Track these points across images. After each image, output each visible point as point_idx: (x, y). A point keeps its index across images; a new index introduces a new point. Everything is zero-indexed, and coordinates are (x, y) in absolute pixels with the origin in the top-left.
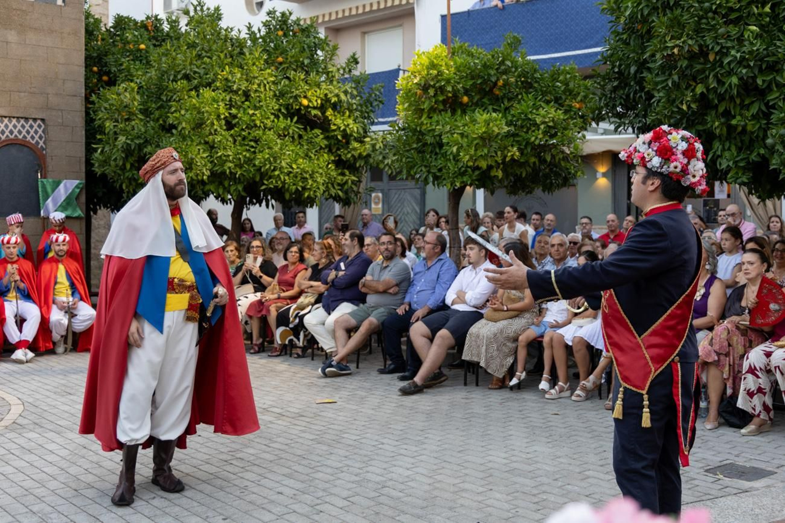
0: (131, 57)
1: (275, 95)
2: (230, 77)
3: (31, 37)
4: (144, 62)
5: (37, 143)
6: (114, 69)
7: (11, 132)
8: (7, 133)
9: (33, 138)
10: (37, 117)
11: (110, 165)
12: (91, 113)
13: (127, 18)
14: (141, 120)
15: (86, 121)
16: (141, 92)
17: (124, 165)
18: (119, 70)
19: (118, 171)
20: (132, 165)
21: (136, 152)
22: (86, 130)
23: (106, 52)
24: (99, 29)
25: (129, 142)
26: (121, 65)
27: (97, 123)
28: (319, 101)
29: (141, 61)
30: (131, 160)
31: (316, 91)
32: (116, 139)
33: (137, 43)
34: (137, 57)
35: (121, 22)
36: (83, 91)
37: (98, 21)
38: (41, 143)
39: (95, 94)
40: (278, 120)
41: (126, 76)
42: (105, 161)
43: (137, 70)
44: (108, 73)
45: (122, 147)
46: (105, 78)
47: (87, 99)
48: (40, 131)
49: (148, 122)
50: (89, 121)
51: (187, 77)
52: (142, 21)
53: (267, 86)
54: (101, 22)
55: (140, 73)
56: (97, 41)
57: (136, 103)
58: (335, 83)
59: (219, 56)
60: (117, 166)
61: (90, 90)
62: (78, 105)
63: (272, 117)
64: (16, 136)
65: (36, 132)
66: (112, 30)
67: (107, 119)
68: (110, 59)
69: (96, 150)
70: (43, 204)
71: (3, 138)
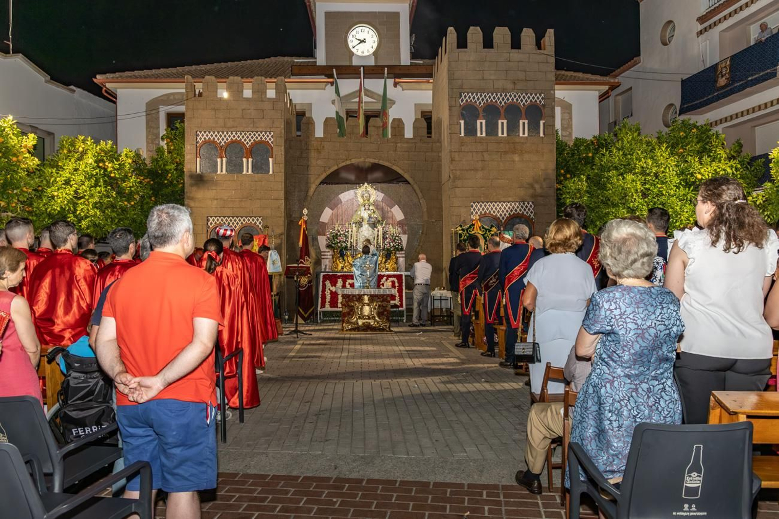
1: (677, 174)
2: (645, 165)
3: (526, 157)
5: (530, 215)
6: (573, 169)
7: (516, 210)
8: (514, 211)
10: (529, 201)
12: (559, 196)
13: (582, 139)
15: (556, 201)
16: (588, 180)
18: (576, 170)
22: (557, 206)
23: (568, 161)
24: (565, 148)
26: (577, 167)
27: (562, 201)
28: (710, 175)
31: (707, 168)
33: (587, 153)
35: (579, 142)
36: (555, 184)
37: (564, 144)
38: (532, 215)
39: (561, 185)
40: (679, 189)
41: (579, 173)
44: (570, 172)
46: (568, 176)
48: (531, 209)
50: (558, 200)
51: (616, 168)
52: (590, 140)
53: (671, 169)
54: (567, 144)
57: (585, 188)
58: (722, 161)
59: (638, 154)
61: (559, 183)
62: (553, 192)
63: (675, 188)
64: (518, 212)
65: (529, 209)
66: (573, 147)
67: (568, 198)
71: (512, 214)
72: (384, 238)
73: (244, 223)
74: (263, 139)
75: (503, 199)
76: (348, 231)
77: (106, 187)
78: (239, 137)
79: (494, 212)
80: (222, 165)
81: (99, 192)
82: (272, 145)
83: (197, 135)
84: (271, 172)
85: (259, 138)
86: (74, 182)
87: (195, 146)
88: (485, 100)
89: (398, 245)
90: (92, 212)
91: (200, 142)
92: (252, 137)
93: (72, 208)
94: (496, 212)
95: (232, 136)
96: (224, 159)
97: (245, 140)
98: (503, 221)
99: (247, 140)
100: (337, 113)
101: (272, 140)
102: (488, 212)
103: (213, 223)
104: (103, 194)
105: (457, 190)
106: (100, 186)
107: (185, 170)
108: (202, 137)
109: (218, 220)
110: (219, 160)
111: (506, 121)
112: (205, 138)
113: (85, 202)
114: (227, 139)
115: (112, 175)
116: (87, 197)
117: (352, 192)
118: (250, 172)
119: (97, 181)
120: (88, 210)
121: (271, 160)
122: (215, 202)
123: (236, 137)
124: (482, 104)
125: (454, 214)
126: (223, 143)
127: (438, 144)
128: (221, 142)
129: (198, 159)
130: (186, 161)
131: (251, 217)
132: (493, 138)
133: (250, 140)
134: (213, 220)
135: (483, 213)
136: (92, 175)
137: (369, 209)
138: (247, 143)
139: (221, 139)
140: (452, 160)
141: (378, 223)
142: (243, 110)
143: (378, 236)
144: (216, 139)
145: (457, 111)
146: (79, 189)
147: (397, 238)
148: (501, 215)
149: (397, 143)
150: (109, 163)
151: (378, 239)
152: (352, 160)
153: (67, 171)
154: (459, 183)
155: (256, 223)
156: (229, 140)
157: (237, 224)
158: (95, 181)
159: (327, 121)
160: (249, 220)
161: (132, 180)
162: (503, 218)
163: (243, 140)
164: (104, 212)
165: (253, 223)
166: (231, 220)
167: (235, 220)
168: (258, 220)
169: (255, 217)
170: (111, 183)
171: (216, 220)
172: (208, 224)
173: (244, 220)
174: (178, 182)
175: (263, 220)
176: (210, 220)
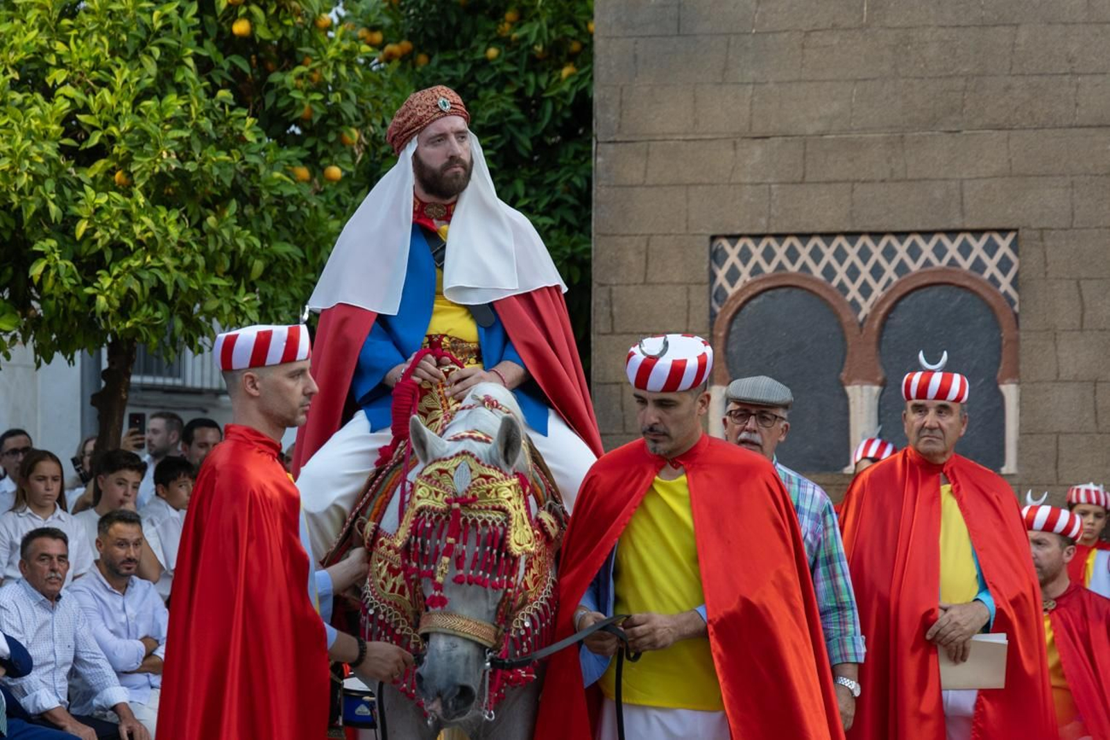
73: (914, 267)
77: (211, 94)
81: (178, 123)
86: (59, 75)
90: (145, 225)
93: (54, 209)
103: (745, 275)
104: (197, 128)
106: (181, 89)
109: (769, 255)
113: (111, 172)
115: (241, 27)
116: (119, 149)
119: (171, 60)
120: (127, 214)
122: (757, 152)
131: (952, 233)
134: (745, 256)
136: (148, 29)
146: (86, 109)
153: (32, 16)
155: (979, 266)
157: (877, 272)
158: (159, 63)
160: (940, 251)
161: (332, 52)
164: (199, 226)
165: (966, 265)
166: (840, 255)
167: (865, 254)
168: (991, 249)
169: (977, 233)
170: (235, 70)
171: (757, 252)
172: (713, 277)
173: (914, 252)
174: (557, 53)
175: (1023, 247)
176: (726, 256)
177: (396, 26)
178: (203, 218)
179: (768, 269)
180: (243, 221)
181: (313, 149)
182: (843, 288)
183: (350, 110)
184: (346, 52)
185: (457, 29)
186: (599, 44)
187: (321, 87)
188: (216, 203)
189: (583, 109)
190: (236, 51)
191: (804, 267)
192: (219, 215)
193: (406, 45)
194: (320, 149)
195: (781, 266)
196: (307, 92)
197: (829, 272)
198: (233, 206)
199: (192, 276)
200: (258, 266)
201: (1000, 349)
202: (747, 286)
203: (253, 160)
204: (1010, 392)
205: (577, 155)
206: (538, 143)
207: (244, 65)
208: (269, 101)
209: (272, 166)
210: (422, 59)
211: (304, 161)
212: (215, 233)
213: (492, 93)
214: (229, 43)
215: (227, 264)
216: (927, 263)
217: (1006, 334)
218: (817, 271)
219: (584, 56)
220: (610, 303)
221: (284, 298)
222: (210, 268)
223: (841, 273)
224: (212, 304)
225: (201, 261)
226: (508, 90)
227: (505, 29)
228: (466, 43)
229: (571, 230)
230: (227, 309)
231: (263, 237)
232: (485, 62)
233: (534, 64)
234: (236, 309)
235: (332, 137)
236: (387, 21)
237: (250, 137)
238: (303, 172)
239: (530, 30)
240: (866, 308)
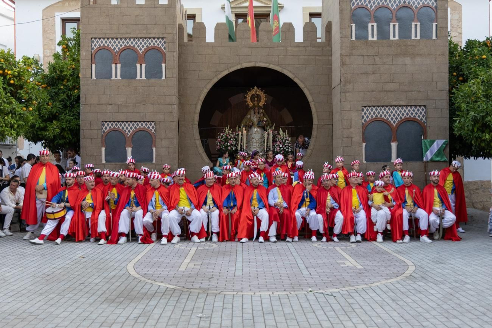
0: (477, 64)
3: (418, 60)
4: (485, 66)
5: (422, 119)
6: (466, 72)
7: (407, 114)
8: (405, 115)
9: (419, 116)
10: (421, 104)
11: (464, 130)
12: (453, 99)
13: (474, 41)
14: (484, 101)
15: (449, 105)
16: (483, 84)
17: (473, 129)
18: (469, 73)
19: (470, 133)
20: (478, 129)
21: (481, 121)
22: (449, 110)
23: (461, 63)
24: (457, 50)
25: (476, 115)
26: (471, 69)
27: (456, 105)
29: (483, 66)
30: (477, 126)
32: (468, 114)
33: (481, 55)
34: (480, 63)
35: (471, 44)
36: (448, 87)
37: (456, 46)
38: (424, 119)
39: (455, 88)
41: (474, 76)
42: (461, 127)
43: (481, 71)
44: (462, 75)
45: (472, 118)
46: (461, 78)
47: (450, 92)
48: (423, 113)
49: (488, 102)
50: (451, 104)
52: (484, 41)
54: (458, 46)
55: (483, 73)
56: (456, 57)
57: (480, 91)
60: (468, 130)
61: (452, 86)
62: (445, 96)
64: (410, 116)
65: (421, 113)
66: (465, 49)
67: (462, 103)
68: (464, 67)
69: (455, 121)
70: (425, 154)
71: (403, 118)
72: (274, 141)
74: (156, 45)
75: (394, 104)
76: (238, 135)
77: (6, 94)
78: (132, 43)
79: (385, 116)
80: (117, 70)
82: (165, 51)
83: (91, 42)
84: (164, 78)
85: (152, 44)
87: (90, 53)
88: (376, 4)
89: (288, 149)
91: (95, 48)
92: (145, 43)
94: (387, 116)
95: (125, 43)
96: (119, 66)
97: (138, 46)
98: (394, 125)
99: (141, 46)
100: (227, 18)
101: (165, 45)
102: (379, 116)
103: (108, 128)
105: (348, 94)
107: (80, 75)
108: (97, 44)
109: (112, 125)
110: (113, 66)
111: (398, 24)
112: (100, 45)
114: (121, 46)
115: (12, 82)
117: (241, 95)
118: (144, 77)
121: (163, 65)
122: (110, 107)
123: (130, 43)
124: (373, 7)
125: (345, 118)
126: (117, 49)
127: (328, 48)
128: (115, 48)
129: (94, 66)
130: (81, 67)
131: (144, 122)
132: (384, 41)
133: (143, 46)
134: (108, 125)
135: (374, 116)
137: (259, 113)
138: (141, 49)
139: (115, 46)
140: (343, 64)
141: (267, 126)
142: (136, 16)
143: (268, 139)
144: (110, 46)
145: (347, 15)
147: (287, 141)
148: (392, 119)
149: (286, 47)
150: (8, 70)
151: (267, 142)
152: (243, 64)
154: (350, 87)
155: (149, 127)
156: (123, 46)
157: (131, 128)
159: (219, 27)
160: (142, 125)
161: (30, 87)
162: (394, 122)
163: (136, 46)
164: (4, 118)
165: (146, 127)
166: (125, 125)
167: (129, 125)
168: (151, 125)
169: (148, 122)
170: (11, 90)
171: (110, 124)
172: (102, 128)
173: (138, 125)
174: (74, 88)
175: (156, 125)
176: (105, 125)
177: (44, 82)
178: (4, 117)
179: (112, 127)
180: (12, 117)
181: (26, 104)
182: (125, 131)
183: (34, 98)
184: (33, 87)
185: (55, 83)
186: (81, 87)
187: (27, 93)
188: (7, 114)
189: (79, 97)
190: (11, 86)
191: (119, 127)
192: (8, 117)
193: (46, 85)
194: (28, 104)
195: (114, 127)
196: (25, 94)
197: (123, 128)
198: (10, 115)
199: (2, 128)
200: (16, 126)
201: (152, 142)
202: (108, 130)
203: (14, 106)
204: (154, 149)
205: (78, 106)
206: (71, 104)
207: (13, 89)
208: (18, 95)
209: (18, 108)
210: (49, 88)
211: (25, 107)
212: (7, 120)
213: (62, 94)
214: (10, 85)
215: (9, 126)
216: (140, 127)
217: (154, 139)
218: (121, 128)
219: (79, 89)
220: (84, 133)
221: (21, 132)
222: (6, 126)
223: (125, 128)
224: (6, 133)
225: (4, 125)
226: (65, 94)
227: (64, 83)
228: (57, 85)
229: (77, 119)
230: (9, 134)
231: (17, 121)
232: (61, 89)
233: (70, 89)
234: (11, 134)
235: (30, 102)
236: (42, 81)
237: (14, 103)
238: (25, 109)
239: (69, 83)
240: (129, 134)
